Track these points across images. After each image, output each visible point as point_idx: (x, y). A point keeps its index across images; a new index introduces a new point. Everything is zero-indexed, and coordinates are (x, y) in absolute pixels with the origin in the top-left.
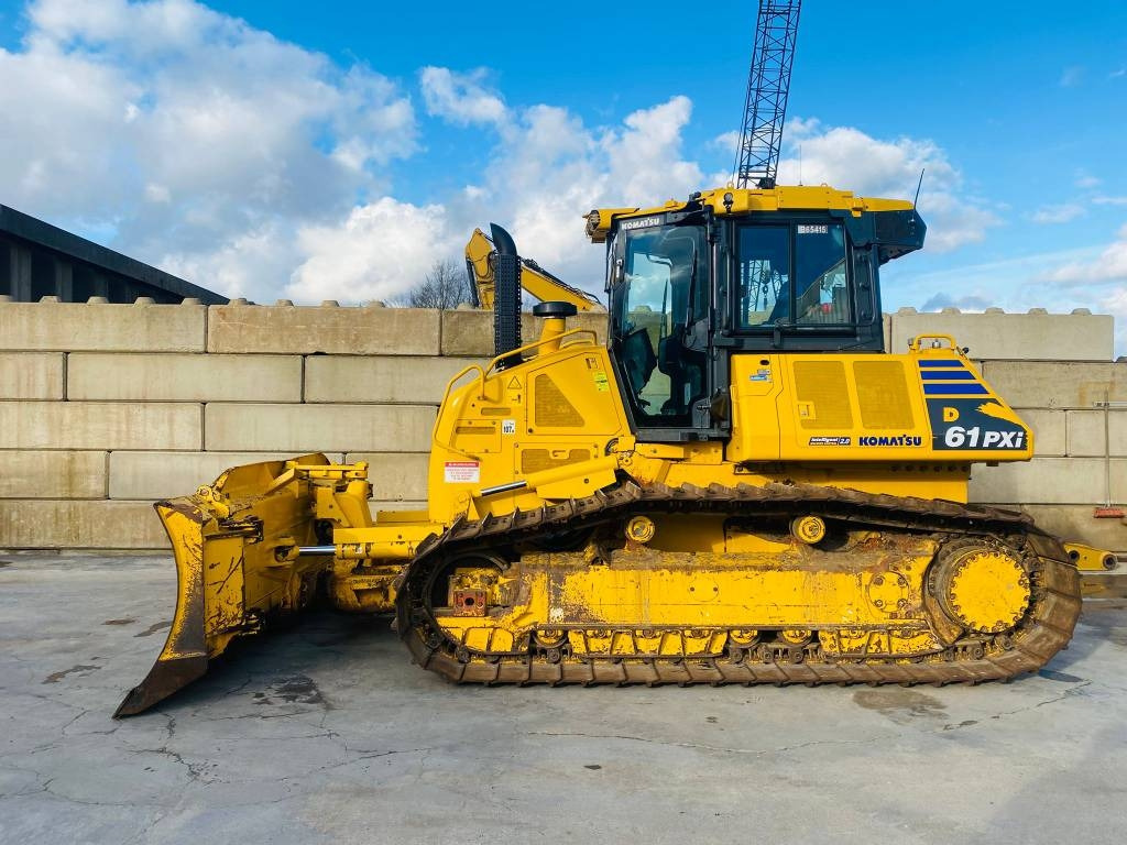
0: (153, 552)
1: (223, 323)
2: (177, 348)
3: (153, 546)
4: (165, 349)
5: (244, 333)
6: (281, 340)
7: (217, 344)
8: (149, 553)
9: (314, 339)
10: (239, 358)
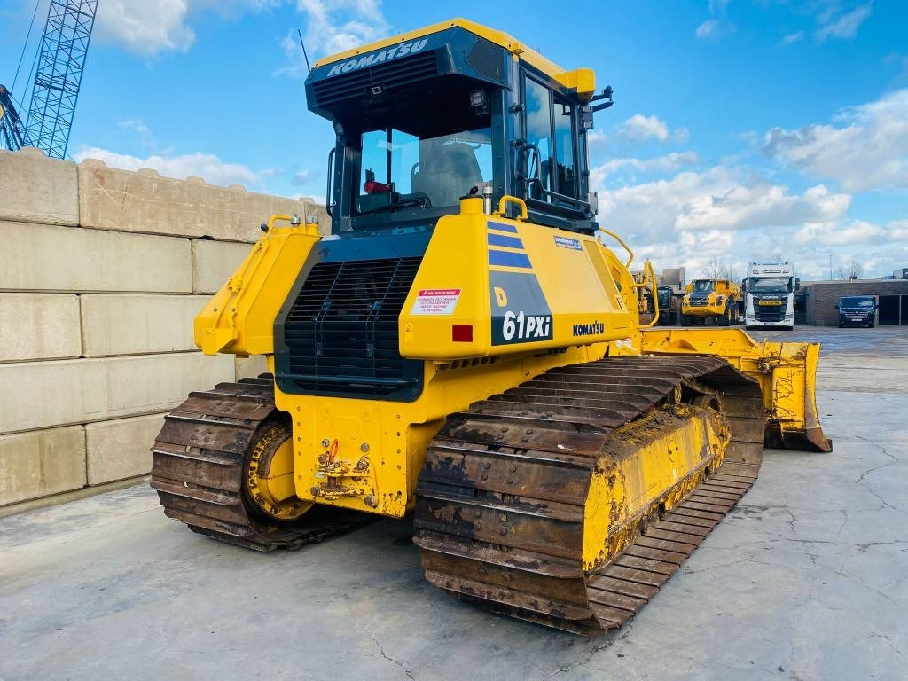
0: (23, 506)
1: (102, 189)
2: (41, 216)
3: (22, 498)
4: (24, 216)
5: (128, 204)
6: (169, 219)
7: (94, 217)
8: (15, 508)
9: (202, 221)
10: (122, 235)
